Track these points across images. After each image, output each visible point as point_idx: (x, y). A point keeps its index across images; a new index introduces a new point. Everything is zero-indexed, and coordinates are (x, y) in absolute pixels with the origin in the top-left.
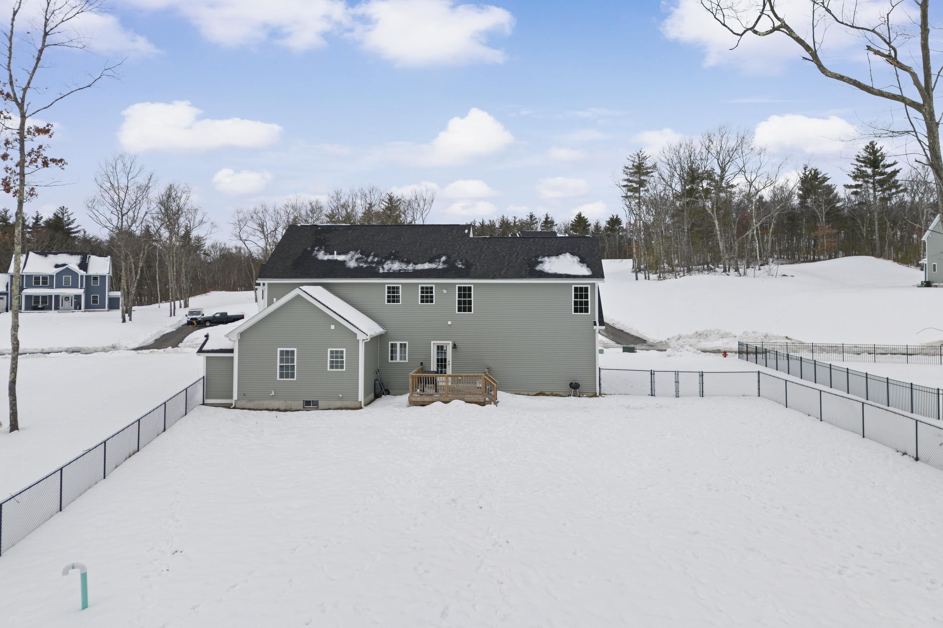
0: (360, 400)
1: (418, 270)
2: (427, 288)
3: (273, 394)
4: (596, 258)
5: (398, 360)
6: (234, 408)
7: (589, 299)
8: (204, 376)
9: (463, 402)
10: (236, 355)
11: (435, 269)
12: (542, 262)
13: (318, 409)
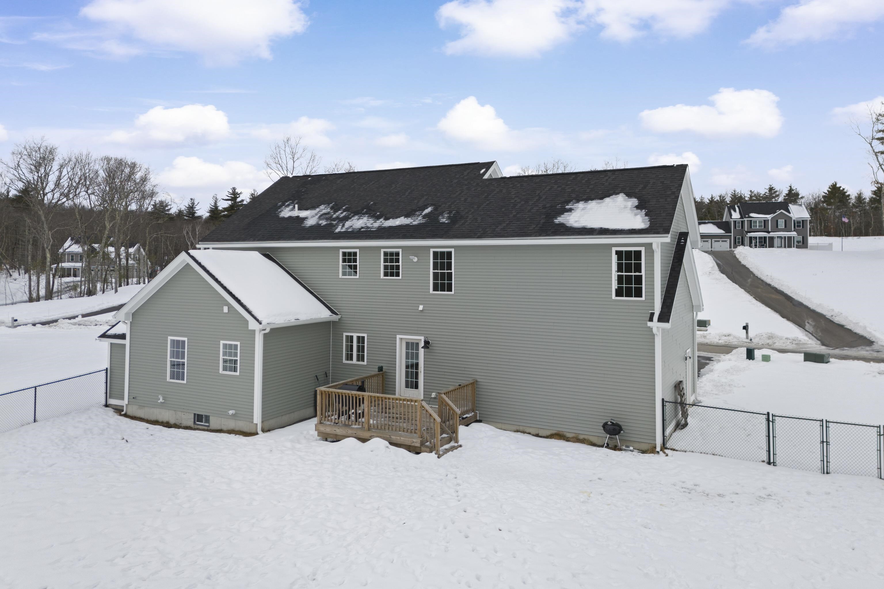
0: (255, 422)
1: (385, 228)
2: (392, 254)
3: (161, 400)
4: (669, 200)
5: (355, 361)
6: (126, 415)
7: (643, 273)
8: (107, 369)
9: (387, 443)
10: (127, 342)
11: (407, 226)
12: (570, 210)
13: (209, 428)
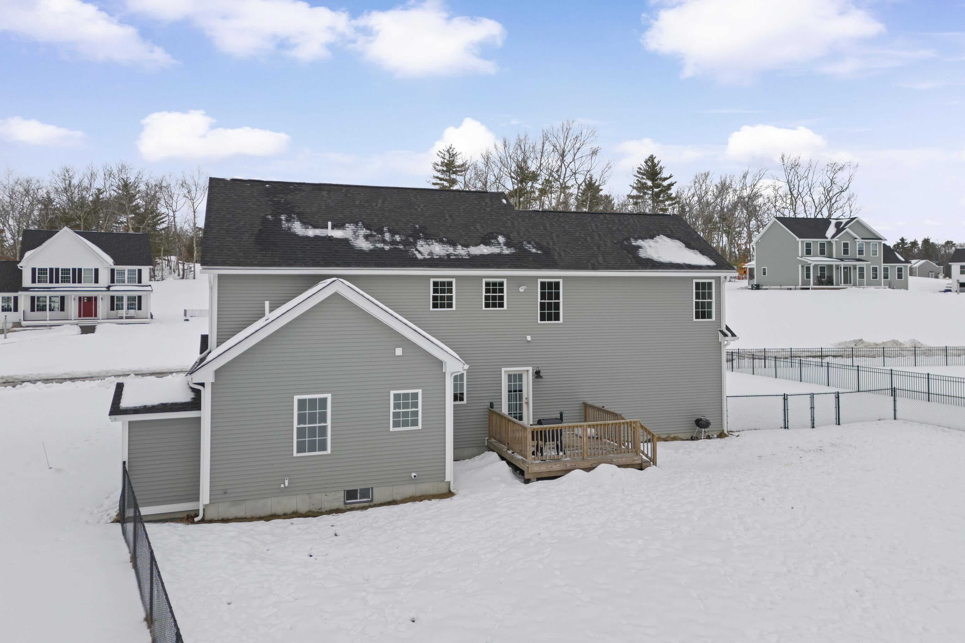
0: (448, 479)
1: (477, 256)
2: (494, 284)
3: (286, 484)
6: (203, 521)
7: (714, 300)
9: (615, 466)
10: (205, 413)
12: (639, 247)
13: (372, 504)
